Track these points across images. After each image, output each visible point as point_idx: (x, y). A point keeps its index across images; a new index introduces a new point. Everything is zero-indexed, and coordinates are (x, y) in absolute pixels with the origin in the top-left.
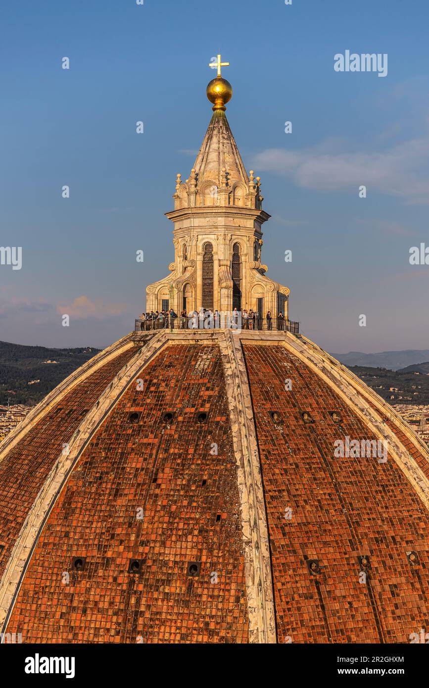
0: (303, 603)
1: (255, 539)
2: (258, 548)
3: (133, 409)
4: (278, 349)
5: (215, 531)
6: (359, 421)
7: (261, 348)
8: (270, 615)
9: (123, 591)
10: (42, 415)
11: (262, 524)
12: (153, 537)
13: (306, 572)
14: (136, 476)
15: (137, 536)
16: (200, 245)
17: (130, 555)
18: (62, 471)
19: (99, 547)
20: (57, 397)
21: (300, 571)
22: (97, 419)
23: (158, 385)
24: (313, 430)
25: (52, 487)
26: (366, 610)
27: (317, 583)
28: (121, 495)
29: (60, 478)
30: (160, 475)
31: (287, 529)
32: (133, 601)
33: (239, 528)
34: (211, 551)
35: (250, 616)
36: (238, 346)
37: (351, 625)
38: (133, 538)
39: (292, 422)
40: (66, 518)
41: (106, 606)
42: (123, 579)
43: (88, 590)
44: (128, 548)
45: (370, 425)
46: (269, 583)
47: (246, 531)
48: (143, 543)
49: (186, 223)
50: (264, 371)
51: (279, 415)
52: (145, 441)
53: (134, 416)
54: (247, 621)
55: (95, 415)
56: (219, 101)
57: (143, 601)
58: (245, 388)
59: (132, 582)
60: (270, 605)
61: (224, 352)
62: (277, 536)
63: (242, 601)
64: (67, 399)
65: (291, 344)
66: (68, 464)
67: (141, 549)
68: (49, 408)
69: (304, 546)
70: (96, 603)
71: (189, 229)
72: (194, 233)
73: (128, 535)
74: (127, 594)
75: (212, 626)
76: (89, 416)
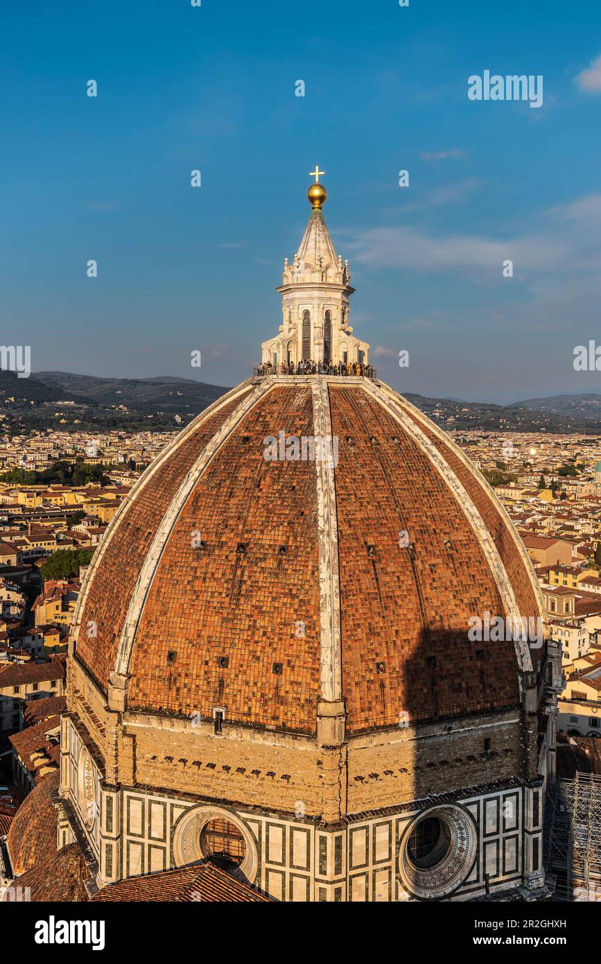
0: (362, 576)
1: (327, 528)
2: (328, 535)
3: (245, 434)
4: (357, 390)
5: (299, 523)
6: (414, 443)
7: (344, 389)
8: (335, 584)
9: (232, 566)
10: (185, 438)
11: (333, 519)
12: (255, 527)
13: (365, 553)
14: (245, 483)
15: (244, 526)
16: (301, 312)
17: (238, 540)
18: (192, 479)
19: (217, 533)
20: (196, 425)
21: (361, 553)
22: (219, 441)
23: (265, 417)
24: (378, 450)
25: (185, 490)
26: (410, 582)
27: (373, 562)
28: (233, 497)
29: (190, 484)
30: (262, 482)
31: (353, 522)
32: (239, 573)
33: (316, 521)
34: (295, 537)
35: (321, 585)
36: (325, 387)
37: (398, 593)
38: (241, 527)
39: (362, 444)
40: (194, 513)
41: (220, 576)
42: (233, 556)
43: (207, 564)
44: (237, 535)
45: (422, 447)
46: (336, 561)
47: (321, 523)
48: (247, 531)
49: (291, 296)
50: (343, 407)
51: (353, 439)
52: (253, 457)
53: (246, 439)
54: (319, 589)
55: (218, 438)
56: (317, 202)
57: (246, 573)
58: (328, 419)
59: (239, 559)
60: (336, 577)
61: (315, 392)
62: (344, 527)
63: (316, 574)
64: (203, 427)
65: (367, 385)
66: (197, 474)
67: (246, 536)
68: (191, 433)
69: (365, 534)
70: (213, 574)
71: (292, 300)
72: (297, 303)
73: (237, 525)
74: (235, 568)
75: (294, 592)
76: (214, 439)
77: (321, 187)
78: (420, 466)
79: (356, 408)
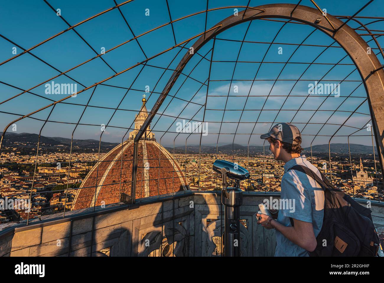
0: (154, 187)
1: (147, 176)
2: (147, 178)
3: (126, 154)
4: (152, 144)
5: (139, 175)
6: (165, 156)
7: (150, 144)
8: (148, 189)
9: (122, 186)
10: (109, 155)
11: (148, 174)
12: (128, 176)
13: (155, 182)
14: (126, 166)
15: (125, 176)
16: (140, 126)
17: (124, 180)
18: (112, 165)
19: (118, 178)
20: (111, 152)
21: (154, 182)
23: (131, 150)
24: (158, 158)
25: (110, 167)
26: (165, 188)
27: (157, 184)
28: (123, 169)
29: (111, 166)
30: (130, 165)
31: (152, 175)
32: (124, 188)
33: (144, 174)
34: (139, 179)
35: (145, 190)
36: (145, 143)
37: (162, 191)
38: (124, 177)
39: (154, 156)
40: (112, 173)
41: (119, 189)
42: (122, 184)
43: (115, 186)
44: (123, 178)
45: (167, 157)
46: (149, 184)
47: (145, 175)
48: (126, 178)
49: (137, 122)
50: (149, 148)
51: (152, 155)
52: (128, 159)
53: (126, 155)
54: (144, 191)
55: (119, 155)
56: (144, 102)
57: (126, 188)
58: (146, 150)
59: (124, 185)
60: (149, 188)
61: (143, 144)
62: (150, 176)
63: (144, 187)
64: (114, 152)
65: (154, 143)
67: (126, 179)
68: (110, 154)
69: (155, 177)
70: (117, 189)
71: (138, 123)
72: (139, 124)
73: (124, 176)
74: (123, 187)
75: (138, 192)
76: (118, 155)
77: (145, 99)
78: (167, 161)
79: (152, 148)
